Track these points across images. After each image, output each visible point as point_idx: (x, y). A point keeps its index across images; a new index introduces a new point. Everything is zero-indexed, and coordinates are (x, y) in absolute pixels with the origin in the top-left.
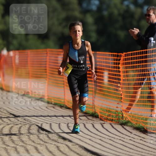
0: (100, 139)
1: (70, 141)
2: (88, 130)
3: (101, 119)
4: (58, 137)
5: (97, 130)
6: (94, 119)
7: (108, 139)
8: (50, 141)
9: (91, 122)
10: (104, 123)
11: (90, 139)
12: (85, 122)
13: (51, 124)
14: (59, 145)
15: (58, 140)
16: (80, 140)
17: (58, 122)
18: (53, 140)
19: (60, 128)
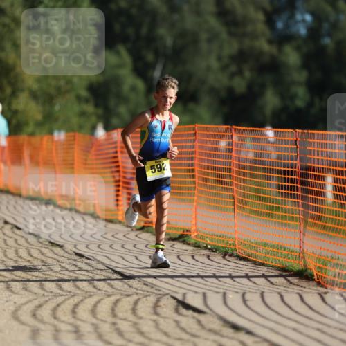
0: (318, 330)
1: (249, 333)
2: (290, 307)
3: (319, 284)
4: (221, 323)
5: (310, 308)
6: (304, 283)
7: (336, 328)
8: (203, 333)
9: (297, 290)
10: (326, 293)
11: (295, 329)
12: (281, 290)
13: (204, 295)
14: (224, 341)
15: (221, 331)
16: (272, 330)
17: (222, 291)
18: (210, 330)
19: (225, 303)
